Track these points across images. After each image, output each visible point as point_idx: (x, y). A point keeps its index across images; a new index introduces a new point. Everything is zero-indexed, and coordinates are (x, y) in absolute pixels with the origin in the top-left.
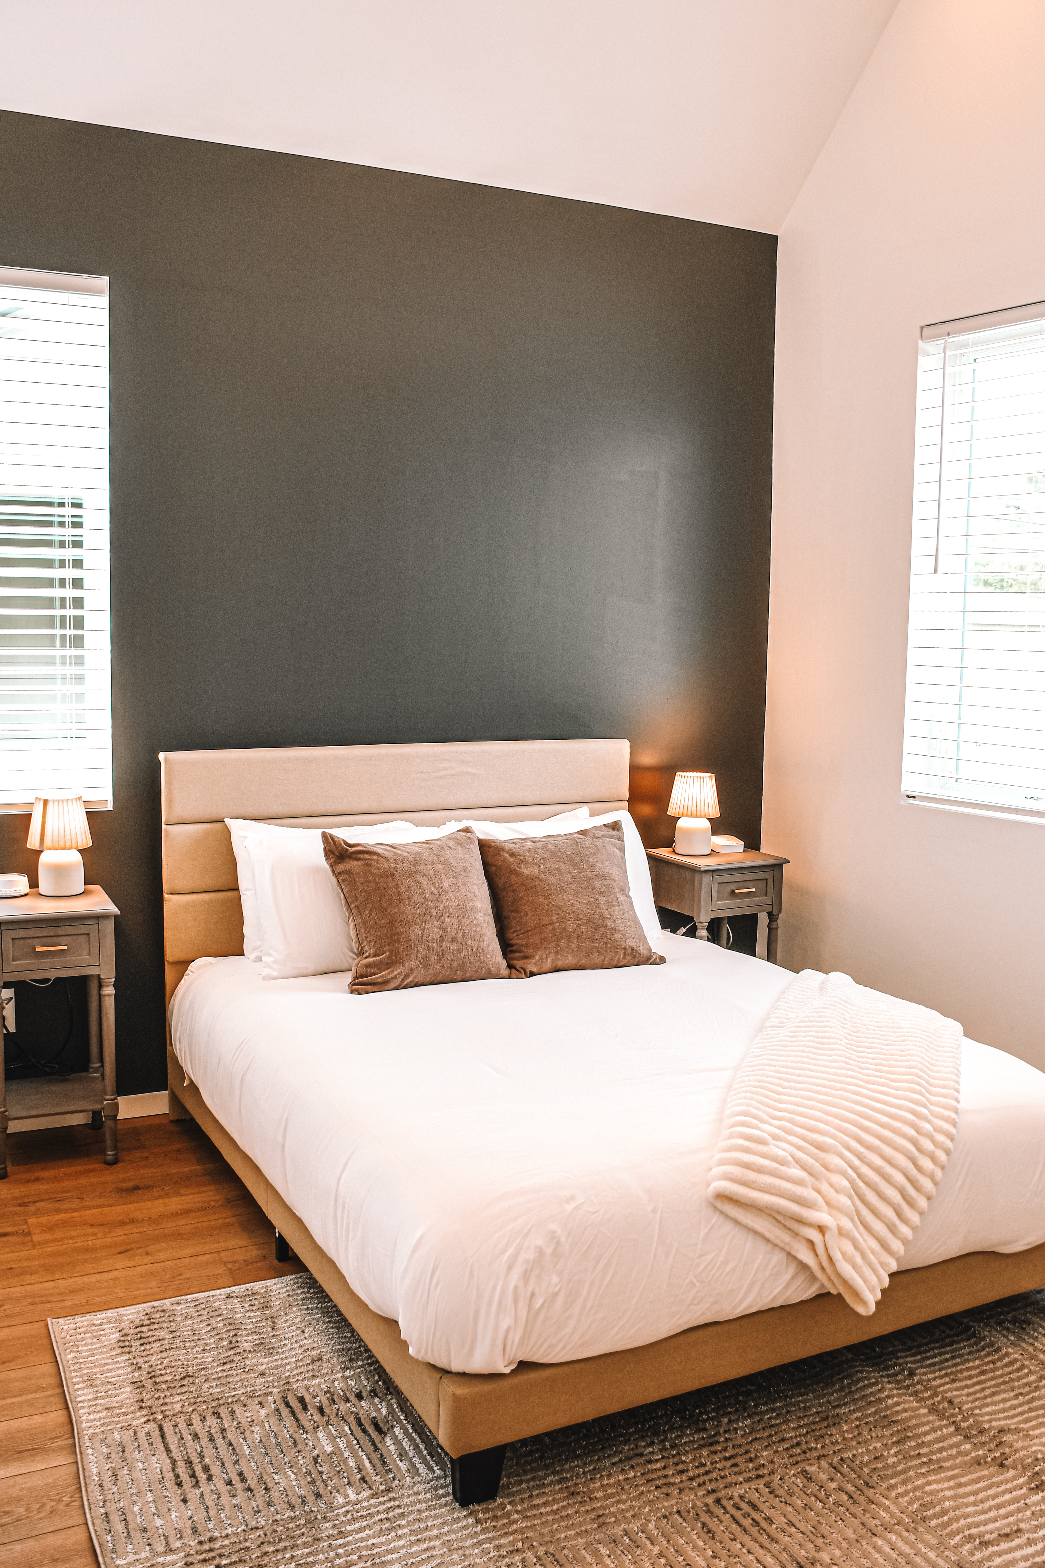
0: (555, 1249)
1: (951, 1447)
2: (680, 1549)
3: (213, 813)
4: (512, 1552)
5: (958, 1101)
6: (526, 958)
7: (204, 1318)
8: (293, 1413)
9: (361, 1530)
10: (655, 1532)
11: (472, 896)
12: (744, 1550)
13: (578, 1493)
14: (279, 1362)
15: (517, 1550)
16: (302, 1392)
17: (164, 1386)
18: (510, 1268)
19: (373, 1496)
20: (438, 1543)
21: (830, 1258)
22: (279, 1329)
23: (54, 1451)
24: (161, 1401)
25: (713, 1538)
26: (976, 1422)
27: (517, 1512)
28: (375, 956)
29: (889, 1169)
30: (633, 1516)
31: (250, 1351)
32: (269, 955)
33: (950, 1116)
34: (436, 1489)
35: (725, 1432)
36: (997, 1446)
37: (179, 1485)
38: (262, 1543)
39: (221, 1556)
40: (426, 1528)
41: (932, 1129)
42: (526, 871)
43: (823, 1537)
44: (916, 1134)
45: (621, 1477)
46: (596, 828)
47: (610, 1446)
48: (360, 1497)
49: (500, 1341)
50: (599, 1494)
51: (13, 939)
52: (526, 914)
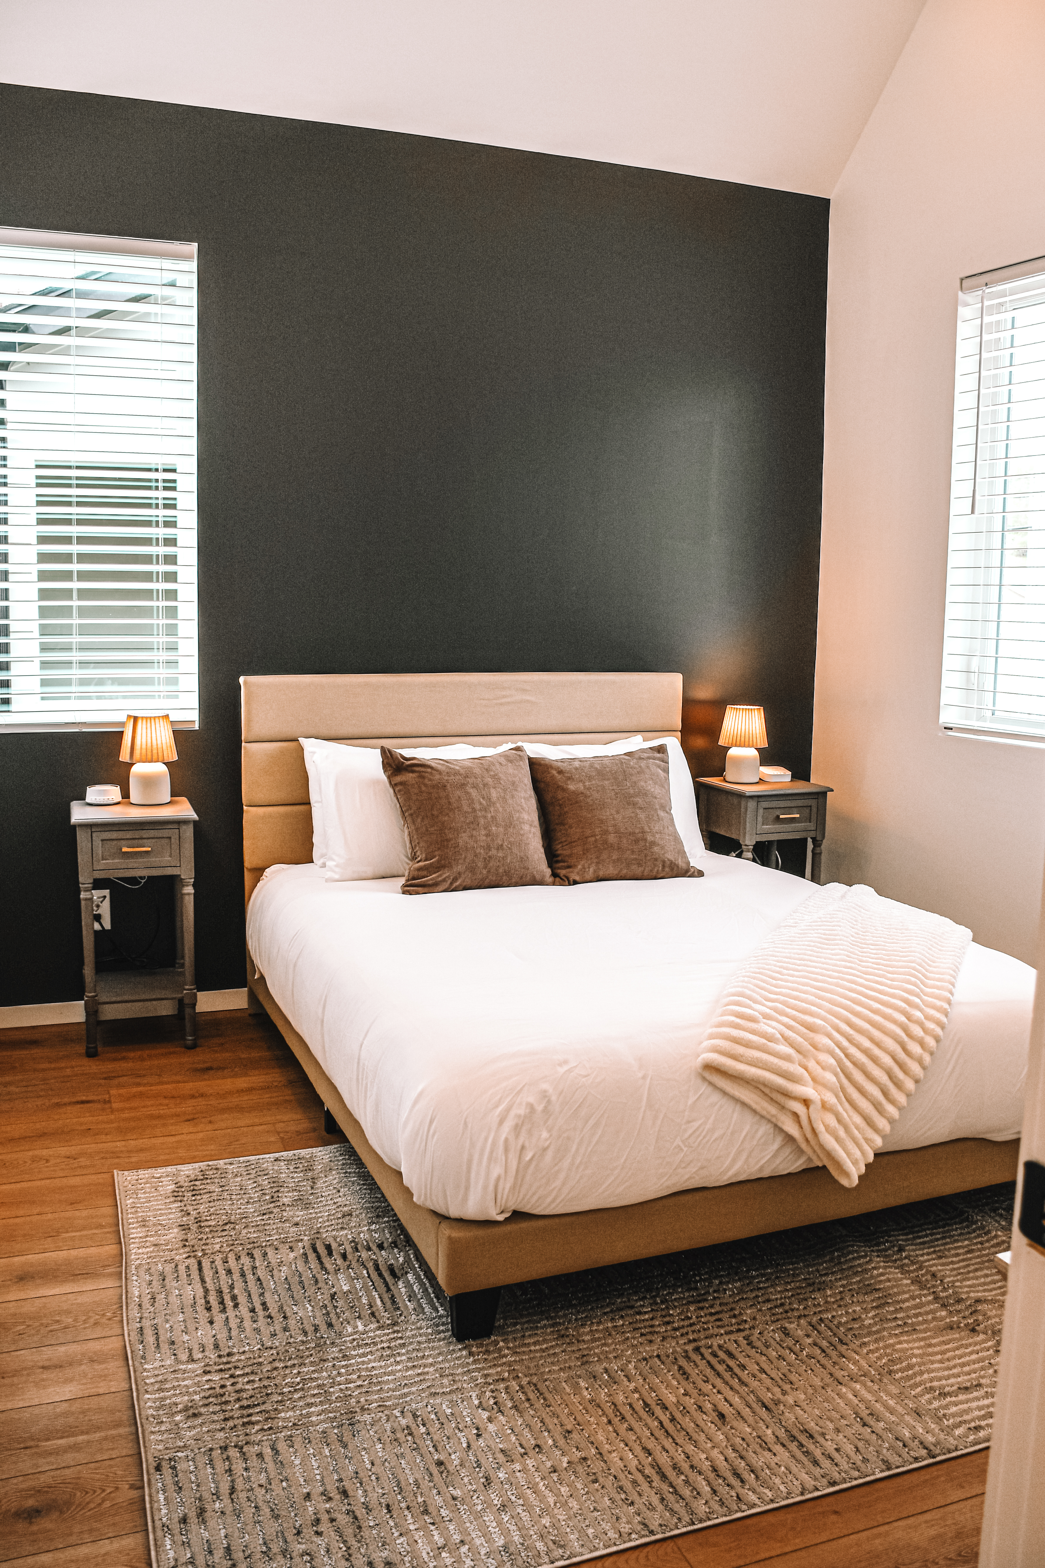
0: (546, 1107)
1: (927, 1313)
2: (654, 1387)
3: (288, 732)
4: (498, 1381)
5: (952, 994)
6: (569, 867)
7: (252, 1176)
8: (319, 1258)
9: (364, 1355)
10: (633, 1372)
11: (519, 808)
12: (715, 1391)
13: (567, 1336)
14: (314, 1215)
15: (503, 1379)
16: (330, 1240)
17: (207, 1230)
18: (501, 1122)
19: (379, 1328)
20: (432, 1369)
21: (813, 1130)
22: (318, 1188)
23: (104, 1276)
24: (204, 1241)
25: (687, 1379)
26: (955, 1293)
27: (508, 1348)
28: (426, 860)
29: (877, 1051)
30: (615, 1357)
31: (288, 1205)
32: (333, 860)
33: (942, 1006)
34: (438, 1325)
35: (715, 1291)
36: (971, 1314)
37: (209, 1309)
38: (274, 1360)
39: (235, 1368)
40: (423, 1357)
41: (923, 1017)
42: (572, 787)
43: (791, 1383)
44: (906, 1021)
45: (610, 1325)
46: (643, 751)
47: (605, 1299)
48: (367, 1329)
49: (491, 1188)
50: (587, 1338)
51: (102, 840)
52: (571, 827)
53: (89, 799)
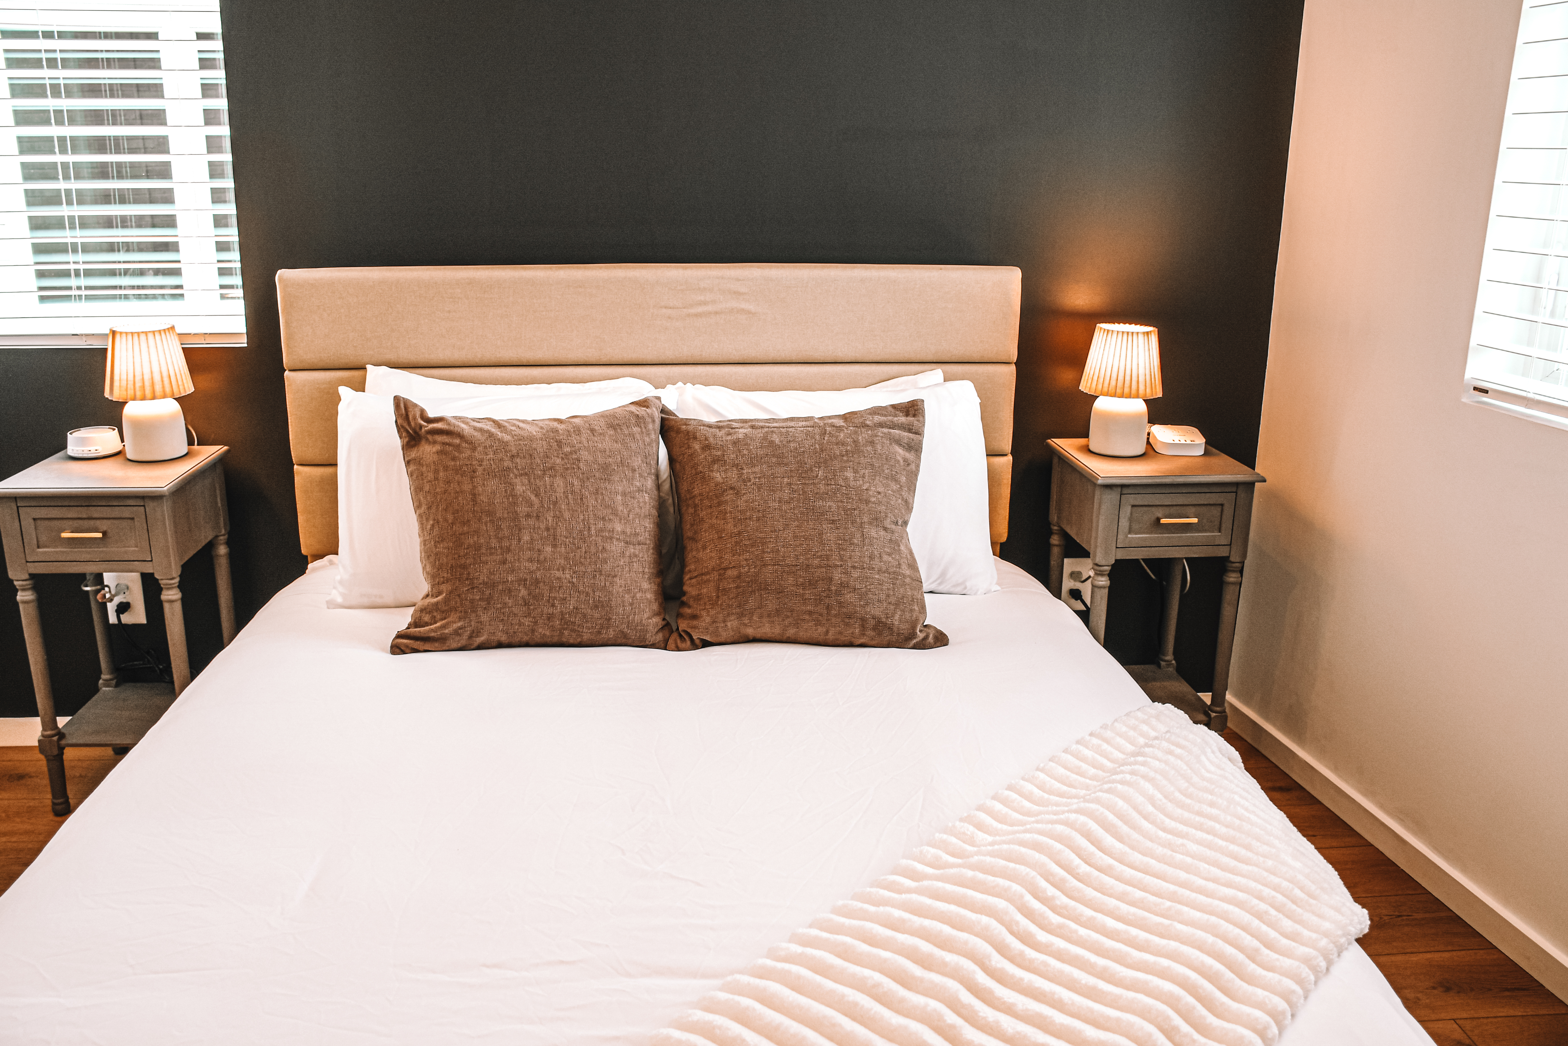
3: (350, 356)
6: (694, 617)
42: (716, 475)
46: (876, 411)
51: (34, 519)
52: (704, 548)
53: (72, 449)
